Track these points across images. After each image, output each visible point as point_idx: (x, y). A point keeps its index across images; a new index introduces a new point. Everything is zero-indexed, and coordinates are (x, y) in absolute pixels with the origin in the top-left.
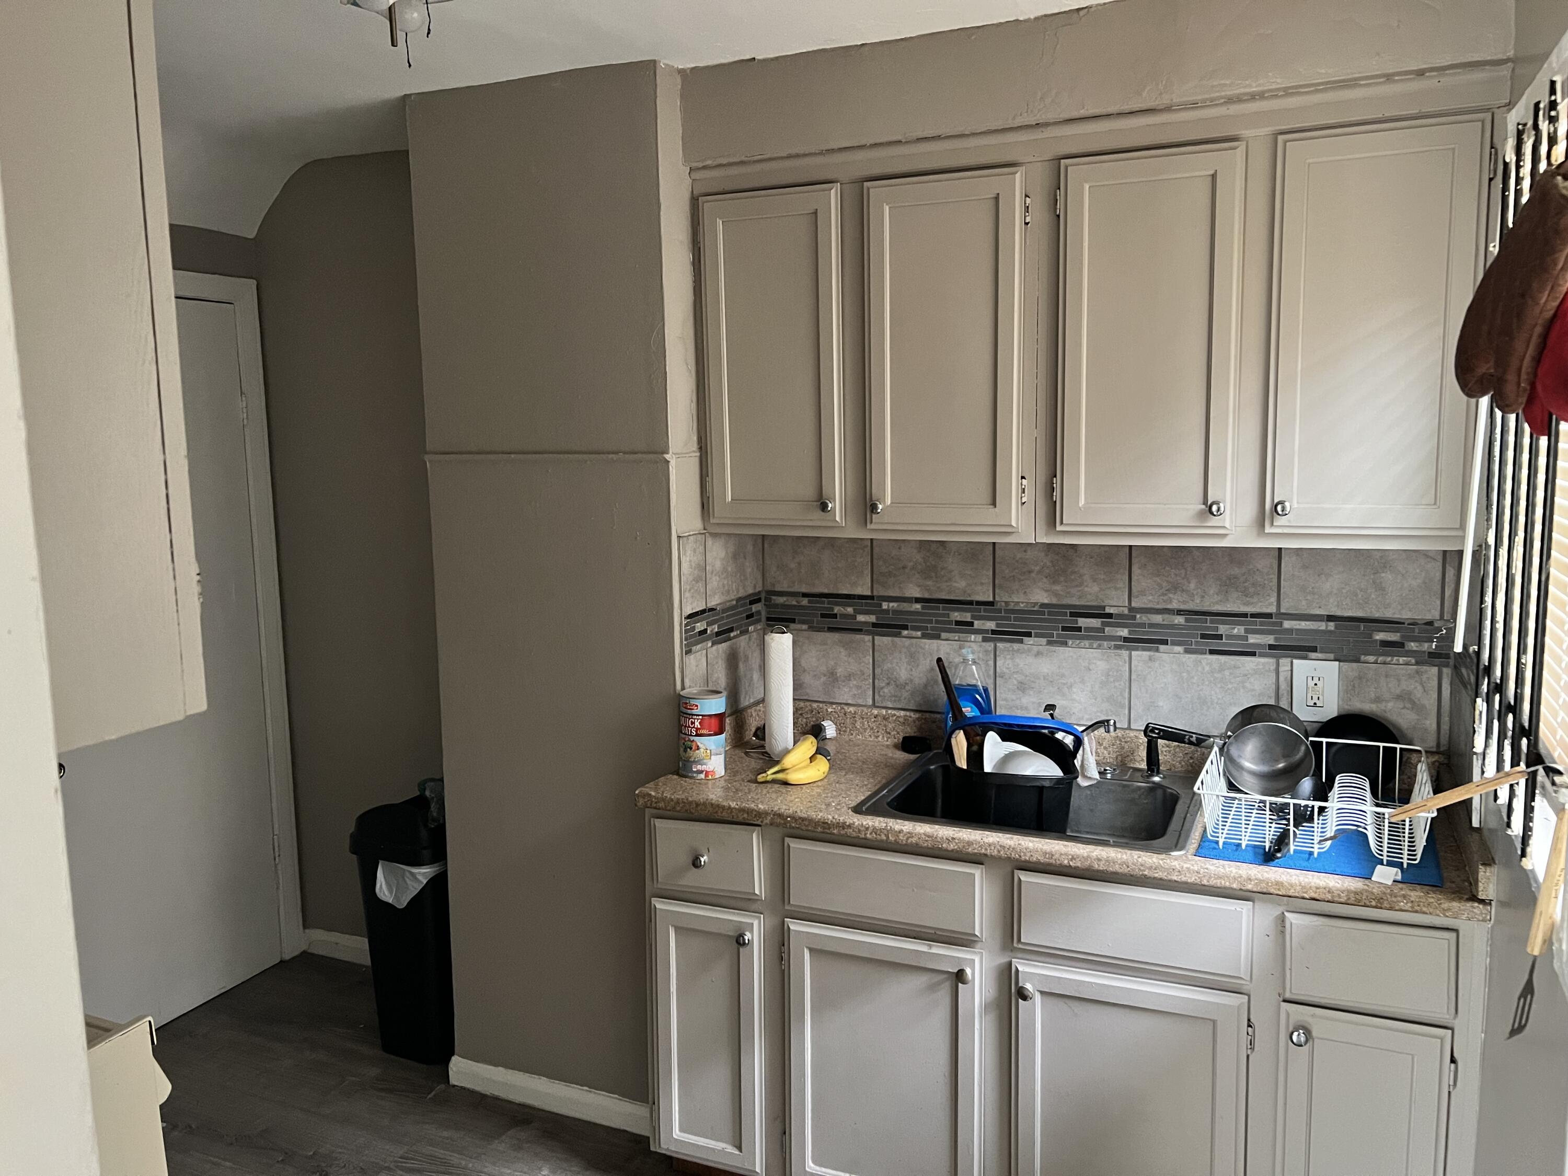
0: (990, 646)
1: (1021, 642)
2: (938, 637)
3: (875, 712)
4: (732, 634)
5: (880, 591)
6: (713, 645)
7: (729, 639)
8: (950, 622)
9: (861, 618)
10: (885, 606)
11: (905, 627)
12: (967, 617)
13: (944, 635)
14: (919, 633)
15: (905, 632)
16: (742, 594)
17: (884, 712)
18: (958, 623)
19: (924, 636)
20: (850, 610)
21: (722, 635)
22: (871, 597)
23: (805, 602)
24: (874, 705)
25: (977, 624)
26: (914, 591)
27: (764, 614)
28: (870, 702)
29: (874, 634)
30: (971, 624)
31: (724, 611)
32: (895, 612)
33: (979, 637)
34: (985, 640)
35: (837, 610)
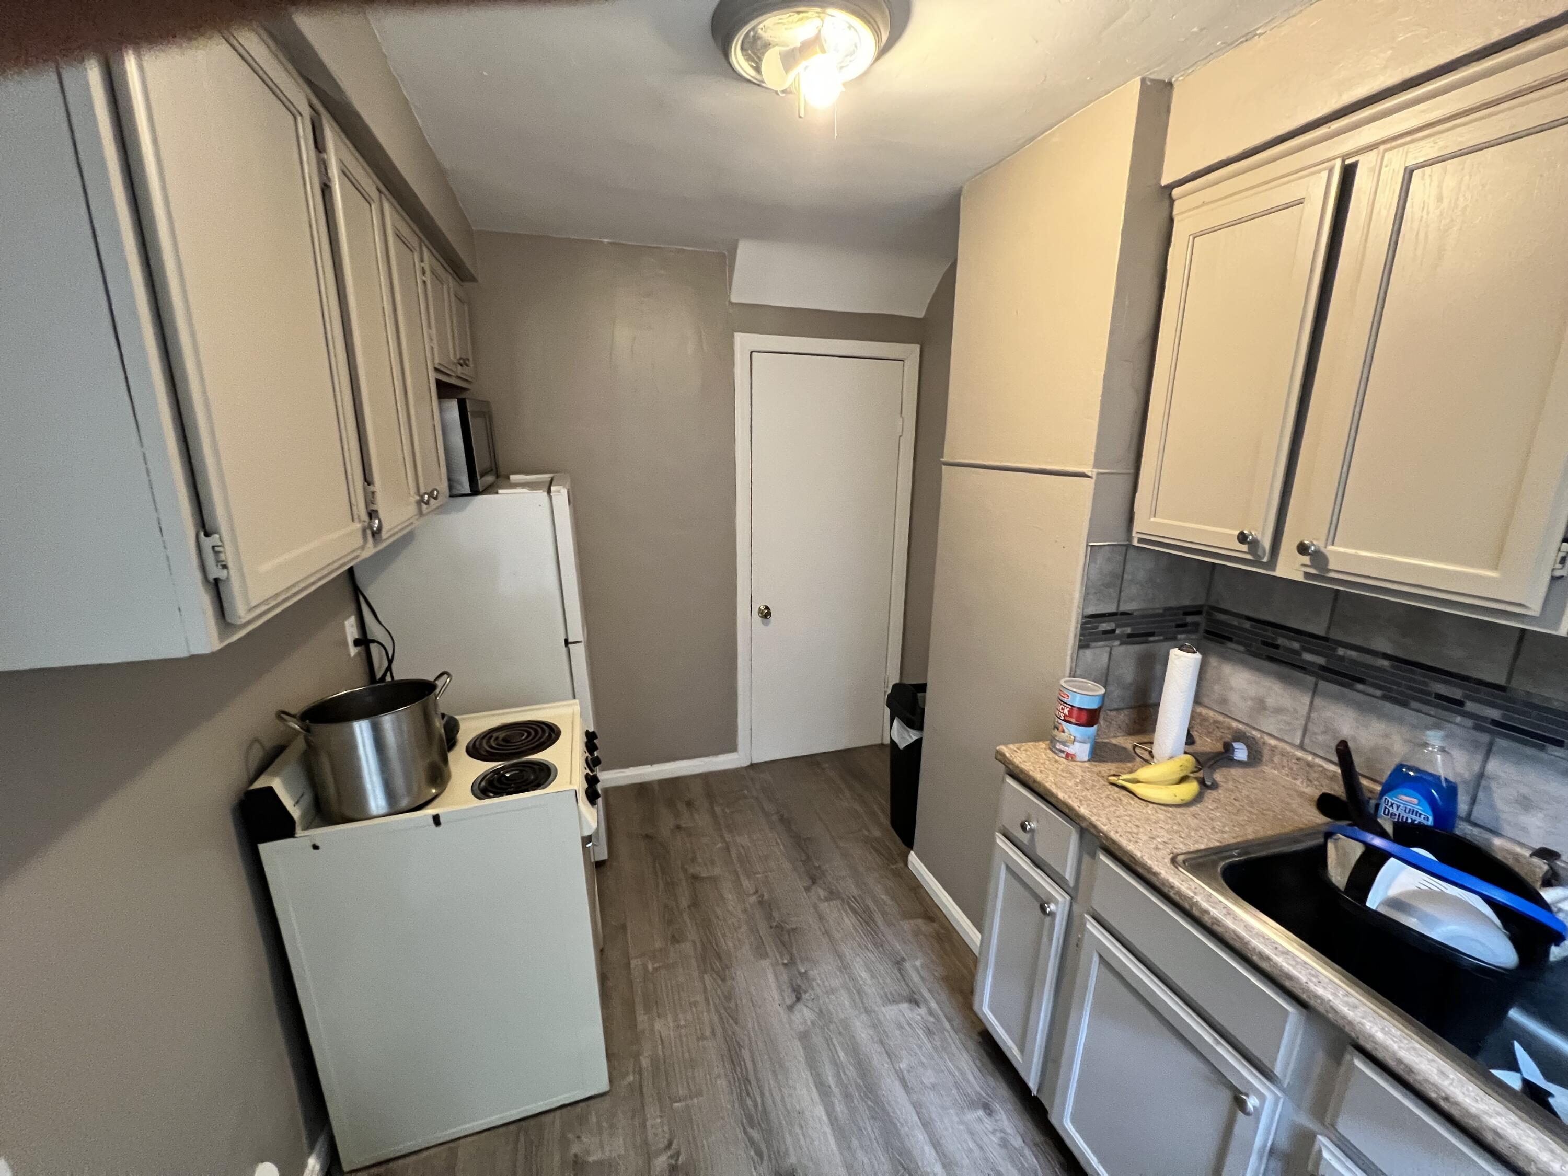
0: (1485, 738)
1: (1542, 748)
2: (1405, 705)
3: (1299, 754)
4: (1151, 639)
5: (1336, 634)
6: (1121, 644)
7: (1147, 642)
8: (1428, 693)
9: (1307, 657)
10: (1341, 651)
11: (1361, 681)
12: (1457, 694)
13: (1414, 704)
14: (1378, 693)
15: (1360, 686)
16: (1173, 603)
17: (1310, 758)
18: (1439, 696)
19: (1385, 698)
20: (1296, 645)
21: (1131, 639)
22: (1325, 639)
23: (1247, 625)
24: (1301, 747)
25: (1470, 706)
26: (1382, 644)
27: (1203, 626)
28: (1298, 742)
29: (1319, 677)
30: (1460, 703)
31: (1143, 616)
32: (1353, 662)
33: (1470, 723)
34: (1477, 728)
35: (1280, 641)
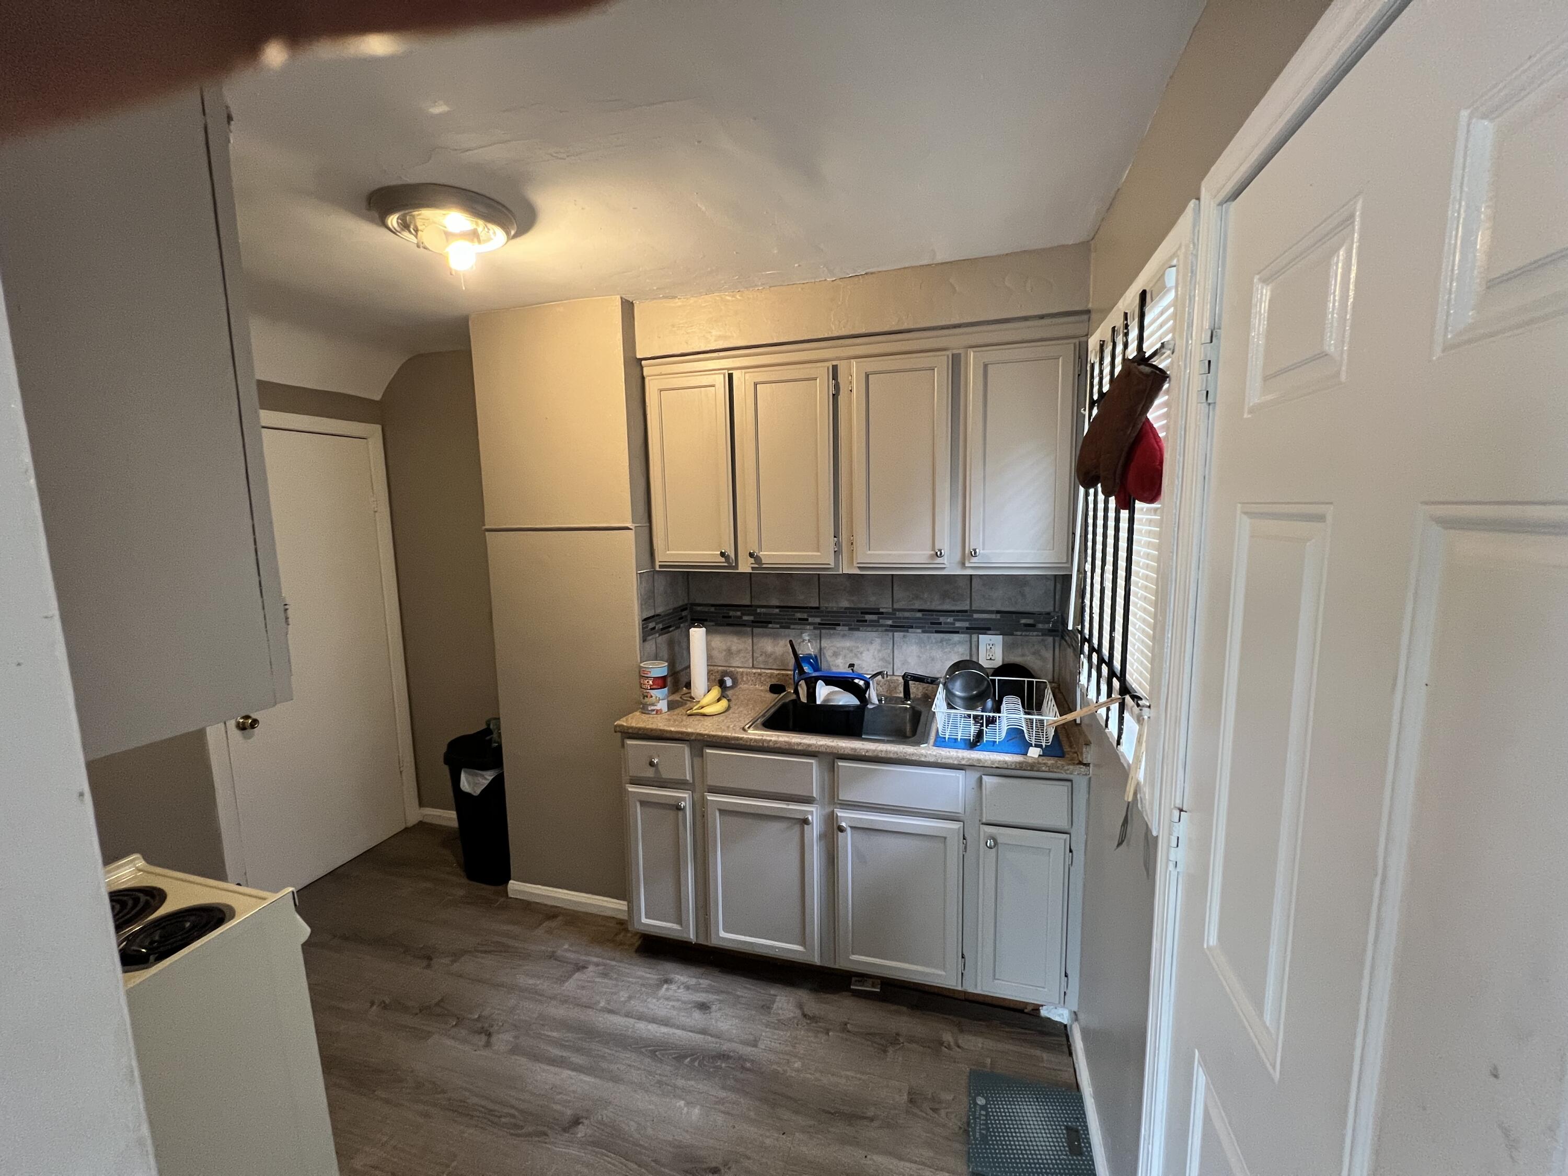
0: (817, 632)
1: (835, 629)
2: (789, 628)
3: (754, 671)
4: (671, 629)
5: (756, 603)
6: (659, 635)
7: (669, 632)
8: (795, 619)
9: (745, 618)
10: (759, 610)
11: (770, 623)
12: (805, 616)
13: (792, 626)
14: (778, 626)
15: (770, 625)
16: (676, 605)
17: (759, 671)
18: (800, 619)
19: (782, 627)
20: (739, 613)
21: (665, 630)
22: (751, 606)
23: (713, 609)
24: (753, 667)
25: (810, 620)
26: (775, 602)
27: (689, 618)
28: (751, 665)
29: (753, 627)
30: (807, 620)
31: (665, 616)
32: (765, 614)
33: (812, 627)
34: (815, 628)
35: (731, 613)
